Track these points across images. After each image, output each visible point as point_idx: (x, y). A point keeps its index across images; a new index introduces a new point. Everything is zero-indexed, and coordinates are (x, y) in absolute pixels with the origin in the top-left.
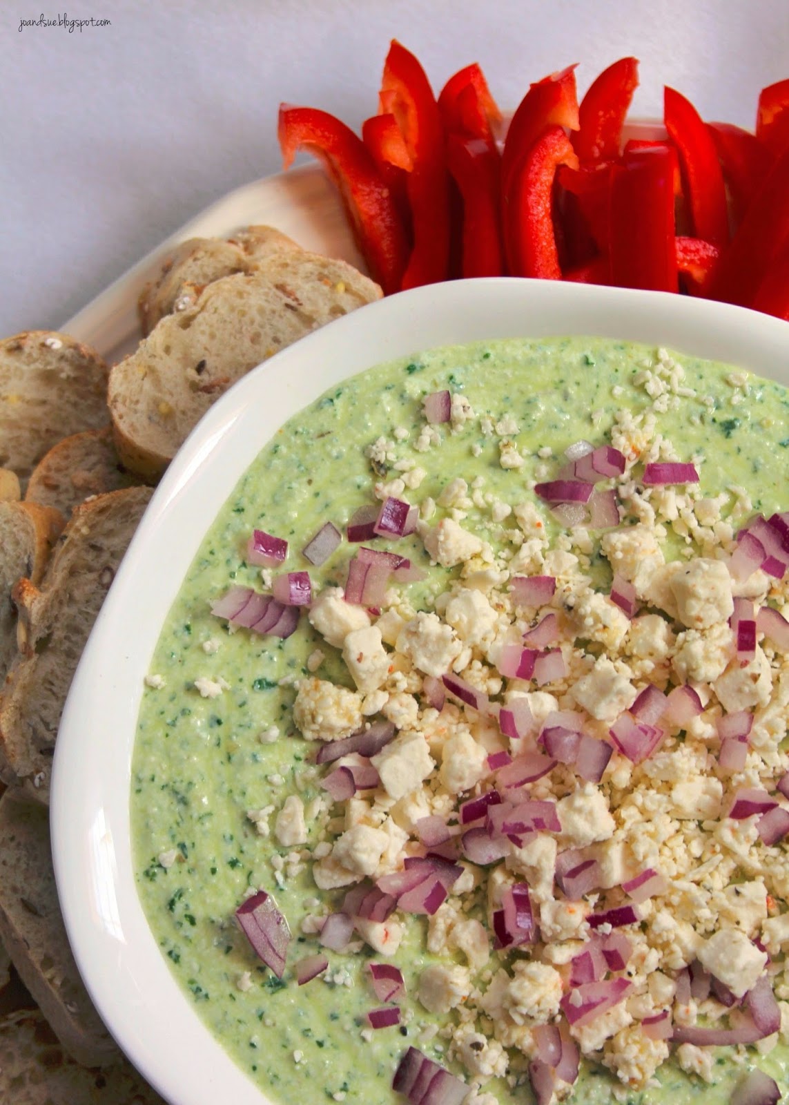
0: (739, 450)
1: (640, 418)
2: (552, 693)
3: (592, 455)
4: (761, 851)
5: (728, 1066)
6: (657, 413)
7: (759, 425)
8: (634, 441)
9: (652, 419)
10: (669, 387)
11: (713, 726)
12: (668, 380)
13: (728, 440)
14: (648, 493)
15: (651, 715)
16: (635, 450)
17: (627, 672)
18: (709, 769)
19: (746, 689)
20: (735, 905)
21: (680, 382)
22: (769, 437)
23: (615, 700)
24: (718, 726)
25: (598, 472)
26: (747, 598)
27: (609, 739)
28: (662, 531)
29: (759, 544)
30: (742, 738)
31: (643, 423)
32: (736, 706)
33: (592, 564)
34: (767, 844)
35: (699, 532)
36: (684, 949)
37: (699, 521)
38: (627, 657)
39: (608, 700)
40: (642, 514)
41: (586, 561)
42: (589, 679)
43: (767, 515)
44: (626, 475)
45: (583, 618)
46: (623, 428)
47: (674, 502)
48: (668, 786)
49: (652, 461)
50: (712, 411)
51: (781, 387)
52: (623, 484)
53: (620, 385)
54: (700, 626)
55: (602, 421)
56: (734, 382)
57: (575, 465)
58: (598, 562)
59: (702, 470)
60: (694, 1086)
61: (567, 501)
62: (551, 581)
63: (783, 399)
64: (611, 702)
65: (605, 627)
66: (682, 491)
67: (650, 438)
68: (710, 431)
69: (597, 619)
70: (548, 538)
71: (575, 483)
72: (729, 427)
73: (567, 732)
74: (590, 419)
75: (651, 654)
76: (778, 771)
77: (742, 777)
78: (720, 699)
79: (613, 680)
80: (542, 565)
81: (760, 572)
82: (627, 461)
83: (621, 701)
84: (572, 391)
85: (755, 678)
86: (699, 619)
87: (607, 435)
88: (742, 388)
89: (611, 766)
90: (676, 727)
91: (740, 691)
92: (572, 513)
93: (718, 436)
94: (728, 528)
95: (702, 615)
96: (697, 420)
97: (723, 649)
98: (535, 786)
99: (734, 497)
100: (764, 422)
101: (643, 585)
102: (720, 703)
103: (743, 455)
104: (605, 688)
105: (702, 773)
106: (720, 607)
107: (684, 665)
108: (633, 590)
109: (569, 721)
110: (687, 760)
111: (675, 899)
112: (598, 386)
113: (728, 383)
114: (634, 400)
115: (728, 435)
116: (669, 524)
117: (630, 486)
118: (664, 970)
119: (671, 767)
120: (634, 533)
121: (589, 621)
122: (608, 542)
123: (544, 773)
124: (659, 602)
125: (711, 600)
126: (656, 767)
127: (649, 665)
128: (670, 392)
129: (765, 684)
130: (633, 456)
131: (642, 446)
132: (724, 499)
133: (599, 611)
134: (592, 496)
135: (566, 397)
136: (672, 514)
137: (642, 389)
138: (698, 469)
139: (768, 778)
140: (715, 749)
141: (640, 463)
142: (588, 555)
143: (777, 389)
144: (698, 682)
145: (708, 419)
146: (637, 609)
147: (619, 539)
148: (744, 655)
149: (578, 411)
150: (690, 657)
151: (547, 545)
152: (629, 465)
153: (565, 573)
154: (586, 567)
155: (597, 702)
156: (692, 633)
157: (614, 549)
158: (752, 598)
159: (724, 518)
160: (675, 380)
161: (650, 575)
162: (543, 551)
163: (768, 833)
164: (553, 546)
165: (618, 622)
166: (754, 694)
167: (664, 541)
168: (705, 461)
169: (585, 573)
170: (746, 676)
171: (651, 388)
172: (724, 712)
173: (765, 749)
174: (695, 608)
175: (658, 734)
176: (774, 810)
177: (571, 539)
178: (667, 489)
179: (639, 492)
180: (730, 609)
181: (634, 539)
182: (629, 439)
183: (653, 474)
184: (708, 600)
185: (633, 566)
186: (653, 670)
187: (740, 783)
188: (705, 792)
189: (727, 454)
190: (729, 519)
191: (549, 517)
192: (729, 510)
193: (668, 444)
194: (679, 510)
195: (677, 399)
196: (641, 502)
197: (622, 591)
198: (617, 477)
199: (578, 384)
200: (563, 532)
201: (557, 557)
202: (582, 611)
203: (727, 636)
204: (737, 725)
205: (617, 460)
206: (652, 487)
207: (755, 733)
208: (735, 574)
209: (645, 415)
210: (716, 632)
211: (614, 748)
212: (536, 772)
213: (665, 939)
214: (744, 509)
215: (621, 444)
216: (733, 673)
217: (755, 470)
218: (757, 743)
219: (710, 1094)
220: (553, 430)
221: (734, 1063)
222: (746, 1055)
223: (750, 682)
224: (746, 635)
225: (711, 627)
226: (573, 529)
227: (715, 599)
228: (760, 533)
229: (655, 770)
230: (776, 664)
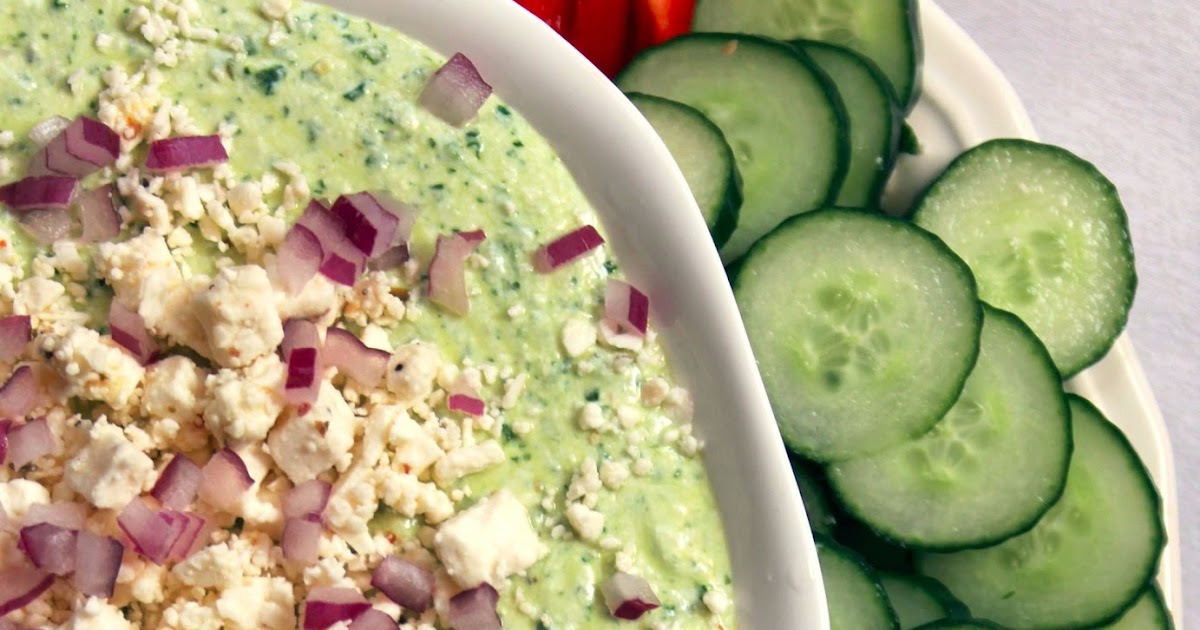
0: (286, 111)
1: (139, 77)
2: (42, 482)
3: (64, 134)
6: (163, 67)
7: (313, 73)
8: (129, 109)
9: (157, 77)
10: (176, 29)
11: (275, 505)
12: (174, 18)
13: (270, 98)
14: (157, 183)
15: (180, 500)
16: (132, 123)
17: (143, 440)
18: (272, 565)
19: (312, 446)
21: (192, 22)
22: (329, 87)
23: (118, 475)
24: (282, 505)
25: (76, 157)
26: (307, 319)
27: (118, 532)
28: (182, 236)
29: (312, 238)
30: (314, 517)
31: (145, 81)
32: (304, 473)
33: (89, 295)
35: (235, 233)
37: (236, 218)
38: (143, 420)
39: (108, 478)
40: (149, 214)
41: (79, 290)
42: (85, 454)
43: (331, 199)
44: (124, 161)
45: (64, 364)
46: (113, 92)
47: (195, 195)
48: (214, 592)
49: (159, 137)
50: (243, 60)
51: (341, 15)
52: (123, 175)
53: (107, 33)
54: (236, 361)
55: (85, 86)
56: (271, 12)
57: (46, 152)
58: (97, 292)
59: (236, 144)
61: (41, 205)
62: (26, 320)
63: (346, 32)
64: (113, 480)
65: (103, 377)
66: (208, 177)
67: (154, 104)
68: (242, 87)
69: (85, 367)
70: (21, 262)
71: (49, 178)
72: (268, 79)
73: (54, 529)
74: (66, 87)
75: (172, 410)
76: (372, 559)
77: (316, 571)
78: (282, 465)
79: (115, 449)
80: (12, 302)
81: (321, 279)
82: (123, 141)
83: (132, 479)
84: (38, 46)
85: (322, 428)
86: (235, 353)
87: (94, 105)
88: (284, 21)
89: (126, 573)
90: (224, 514)
91: (304, 450)
92: (53, 225)
93: (254, 94)
94: (279, 224)
95: (237, 346)
96: (221, 73)
97: (269, 391)
98: (28, 614)
99: (285, 178)
100: (319, 67)
101: (153, 312)
102: (284, 475)
103: (293, 118)
104: (104, 462)
105: (264, 573)
106: (261, 331)
107: (215, 419)
108: (140, 321)
109: (63, 516)
110: (236, 557)
112: (75, 37)
113: (262, 15)
114: (130, 51)
115: (268, 91)
116: (194, 226)
117: (132, 177)
119: (211, 566)
120: (137, 241)
121: (73, 369)
122: (100, 257)
123: (35, 593)
124: (181, 336)
125: (248, 323)
126: (191, 567)
127: (170, 425)
128: (180, 36)
129: (340, 438)
130: (130, 132)
131: (142, 115)
132: (271, 183)
133: (86, 354)
134: (75, 194)
135: (30, 57)
136: (193, 211)
137: (137, 34)
138: (227, 144)
139: (361, 573)
140: (278, 537)
141: (142, 146)
142: (81, 283)
143: (335, 18)
144: (239, 442)
145: (238, 69)
146: (154, 351)
147: (115, 252)
148: (299, 396)
149: (49, 76)
150: (222, 407)
151: (20, 274)
152: (128, 146)
153: (48, 309)
154: (80, 300)
155: (94, 482)
156: (226, 373)
157: (109, 265)
158: (314, 318)
159: (273, 212)
160: (184, 18)
161: (161, 298)
162: (15, 281)
164: (30, 273)
165: (123, 374)
166: (324, 453)
167: (190, 252)
168: (239, 132)
169: (78, 308)
170: (310, 426)
171: (149, 32)
172: (292, 485)
173: (347, 530)
174: (226, 337)
175: (193, 524)
176: (367, 614)
177: (53, 260)
178: (188, 174)
179: (146, 184)
180: (278, 335)
181: (137, 250)
182: (122, 108)
183: (161, 155)
184: (242, 324)
185: (134, 288)
186: (179, 432)
187: (315, 581)
188: (270, 599)
189: (270, 118)
190: (281, 212)
191: (21, 233)
192: (278, 199)
193: (181, 111)
194: (204, 204)
195: (190, 44)
196: (148, 197)
197: (124, 324)
198: (113, 165)
199: (46, 36)
200: (42, 253)
201: (33, 287)
202: (61, 354)
203: (275, 371)
204: (308, 499)
205: (109, 141)
206: (163, 175)
207: (333, 509)
208: (282, 284)
209: (146, 73)
210: (259, 367)
211: (128, 546)
212: (21, 591)
214: (298, 196)
215: (113, 117)
216: (290, 425)
217: (312, 138)
218: (336, 522)
220: (16, 107)
223: (315, 435)
224: (300, 367)
225: (253, 361)
226: (56, 245)
227: (253, 320)
228: (315, 224)
229: (191, 572)
230: (362, 411)
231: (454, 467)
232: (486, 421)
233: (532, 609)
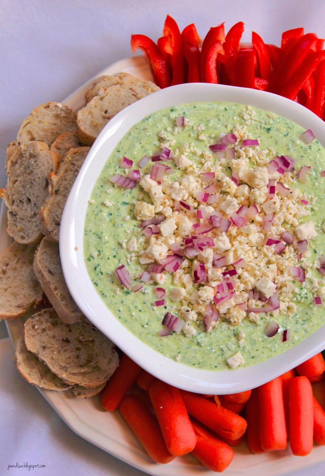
0: (272, 137)
1: (241, 127)
2: (213, 207)
3: (226, 136)
4: (276, 256)
5: (264, 320)
6: (247, 125)
7: (278, 130)
8: (240, 133)
9: (245, 127)
10: (251, 117)
11: (262, 218)
12: (250, 115)
13: (268, 134)
14: (243, 149)
15: (243, 213)
16: (240, 135)
17: (235, 202)
18: (260, 231)
19: (272, 206)
20: (267, 271)
21: (254, 116)
22: (281, 133)
23: (232, 208)
24: (263, 218)
25: (228, 141)
26: (273, 180)
27: (230, 220)
28: (248, 160)
29: (276, 163)
30: (270, 221)
31: (243, 127)
32: (269, 212)
33: (226, 170)
34: (277, 254)
35: (259, 161)
36: (251, 284)
37: (259, 158)
38: (236, 197)
39: (230, 207)
40: (242, 155)
41: (224, 169)
42: (224, 202)
43: (280, 156)
44: (237, 143)
45: (223, 183)
46: (236, 129)
47: (251, 152)
48: (247, 235)
49: (245, 139)
50: (264, 125)
51: (285, 119)
52: (236, 146)
53: (236, 117)
54: (258, 187)
55: (230, 127)
56: (271, 116)
57: (221, 140)
58: (228, 170)
59: (260, 142)
60: (254, 325)
61: (219, 150)
62: (214, 173)
63: (285, 122)
64: (231, 208)
65: (229, 187)
66: (254, 149)
67: (244, 132)
68: (264, 132)
69: (227, 184)
70: (213, 162)
71: (221, 145)
72: (269, 130)
73: (217, 217)
74: (226, 127)
75: (243, 195)
76: (281, 232)
77: (270, 233)
78: (264, 210)
79: (232, 202)
80: (211, 169)
81: (277, 172)
82: (237, 139)
83: (234, 209)
84: (221, 118)
85: (275, 203)
86: (258, 185)
87: (232, 131)
88: (273, 118)
89: (230, 228)
90: (250, 219)
91: (270, 207)
92: (220, 154)
93: (266, 133)
94: (268, 160)
95: (259, 184)
96: (259, 127)
97: (265, 194)
98: (207, 235)
99: (270, 151)
100: (279, 129)
101: (241, 175)
102: (264, 212)
103: (273, 138)
104: (229, 204)
105: (258, 232)
106: (264, 181)
107: (253, 198)
108: (238, 176)
109: (218, 214)
110: (253, 228)
111: (249, 268)
112: (229, 117)
113: (269, 117)
114: (240, 121)
115: (268, 132)
116: (250, 158)
117: (238, 147)
118: (245, 290)
119: (249, 229)
120: (239, 160)
121: (225, 184)
122: (231, 162)
123: (210, 230)
124: (246, 180)
125: (262, 179)
126: (244, 229)
127: (243, 199)
128: (251, 119)
129: (278, 205)
130: (239, 137)
131: (242, 134)
132: (267, 151)
133: (228, 181)
134: (226, 149)
135: (219, 120)
136: (251, 155)
137: (243, 118)
138: (259, 142)
139: (278, 235)
140: (262, 225)
141: (241, 140)
142: (225, 167)
143: (284, 119)
144: (257, 203)
145: (262, 127)
146: (239, 183)
147: (234, 161)
148: (271, 195)
149: (223, 124)
150: (255, 195)
151: (212, 164)
152: (238, 140)
153: (218, 172)
154: (224, 171)
155: (226, 208)
156: (256, 189)
157: (233, 164)
158: (275, 180)
159: (267, 157)
160: (253, 116)
161: (244, 172)
162: (211, 165)
163: (278, 250)
164: (214, 164)
165: (234, 186)
166: (274, 208)
167: (248, 163)
168: (261, 140)
169: (224, 172)
170: (272, 203)
171: (245, 117)
172: (265, 214)
173: (277, 225)
174: (257, 182)
175: (245, 220)
176: (280, 243)
177: (220, 162)
178: (250, 147)
179: (241, 148)
180: (268, 182)
181: (239, 161)
182: (238, 132)
183: (245, 143)
184: (261, 179)
185: (238, 170)
186: (244, 200)
187: (269, 235)
188: (259, 238)
189: (268, 138)
190: (268, 158)
191: (213, 155)
192: (268, 155)
193: (250, 134)
194: (253, 154)
195: (253, 121)
196: (242, 151)
197: (235, 177)
198: (234, 144)
199: (223, 116)
200: (217, 161)
201: (215, 167)
202: (223, 181)
203: (267, 190)
204: (269, 217)
205: (234, 137)
206: (245, 147)
207: (274, 220)
208: (269, 172)
209: (243, 126)
210: (263, 189)
211: (232, 222)
212: (208, 229)
213: (246, 280)
214: (273, 154)
215: (236, 133)
216: (268, 201)
217: (276, 143)
218: (275, 223)
219: (258, 328)
220: (215, 130)
221: (266, 319)
222: (270, 317)
223: (273, 204)
224: (272, 190)
225: (262, 187)
226: (221, 159)
227: (263, 179)
228: (277, 160)
230: (282, 201)
231: (301, 215)
232: (308, 206)
233: (313, 247)
